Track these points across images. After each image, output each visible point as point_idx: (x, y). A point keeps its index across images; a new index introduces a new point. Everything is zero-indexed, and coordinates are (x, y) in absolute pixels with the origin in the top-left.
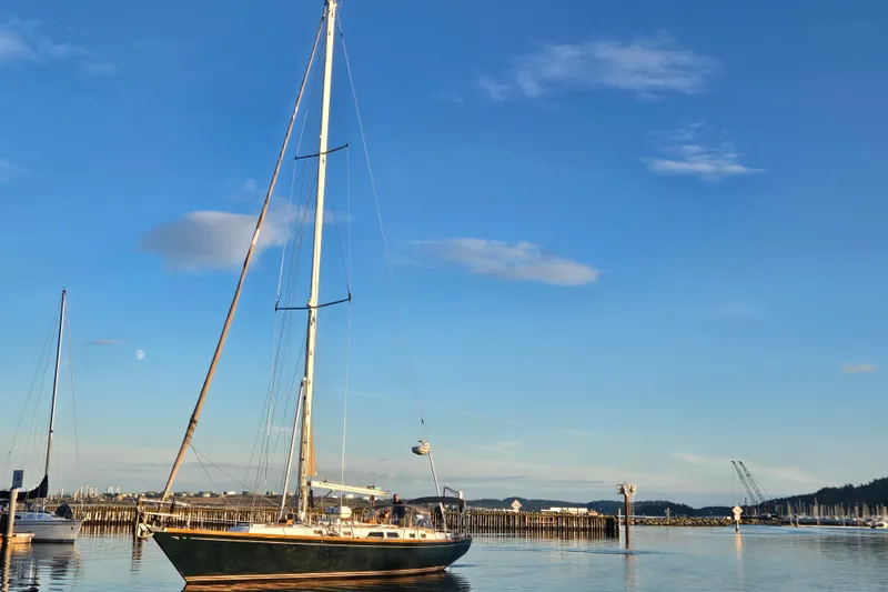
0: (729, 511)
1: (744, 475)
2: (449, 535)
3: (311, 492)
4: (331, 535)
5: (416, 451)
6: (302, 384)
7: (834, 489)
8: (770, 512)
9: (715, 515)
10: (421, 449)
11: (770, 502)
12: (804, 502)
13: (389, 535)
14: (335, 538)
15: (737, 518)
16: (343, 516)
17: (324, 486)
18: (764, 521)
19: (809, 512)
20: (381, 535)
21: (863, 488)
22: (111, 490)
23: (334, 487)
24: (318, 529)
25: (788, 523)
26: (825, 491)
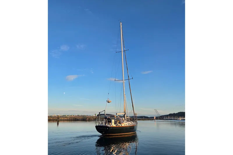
0: (153, 117)
1: (157, 112)
7: (172, 114)
8: (161, 118)
9: (151, 118)
11: (161, 116)
12: (167, 116)
15: (155, 119)
18: (160, 119)
19: (167, 118)
21: (176, 114)
22: (58, 115)
25: (164, 119)
26: (170, 114)
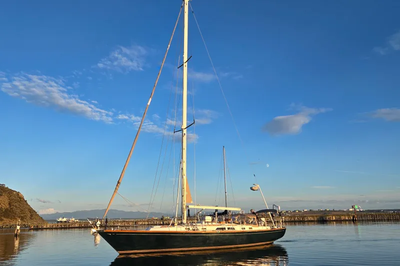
2: (268, 227)
3: (189, 210)
4: (194, 230)
5: (251, 189)
6: (181, 163)
10: (254, 188)
13: (229, 228)
14: (196, 232)
16: (206, 221)
17: (196, 207)
20: (225, 228)
23: (204, 208)
24: (188, 228)
